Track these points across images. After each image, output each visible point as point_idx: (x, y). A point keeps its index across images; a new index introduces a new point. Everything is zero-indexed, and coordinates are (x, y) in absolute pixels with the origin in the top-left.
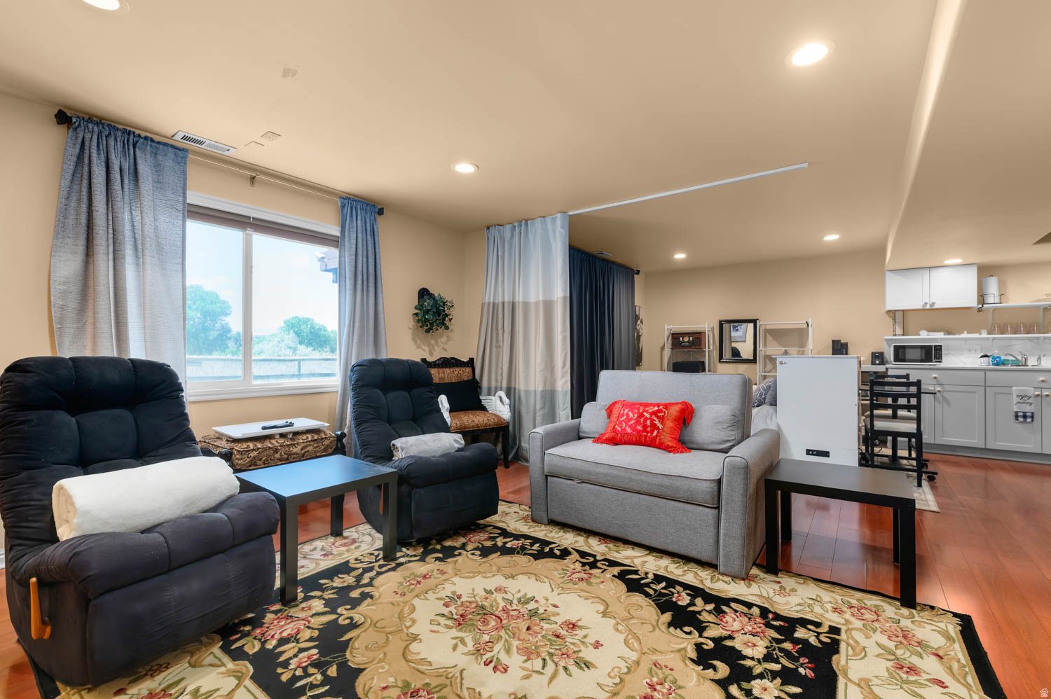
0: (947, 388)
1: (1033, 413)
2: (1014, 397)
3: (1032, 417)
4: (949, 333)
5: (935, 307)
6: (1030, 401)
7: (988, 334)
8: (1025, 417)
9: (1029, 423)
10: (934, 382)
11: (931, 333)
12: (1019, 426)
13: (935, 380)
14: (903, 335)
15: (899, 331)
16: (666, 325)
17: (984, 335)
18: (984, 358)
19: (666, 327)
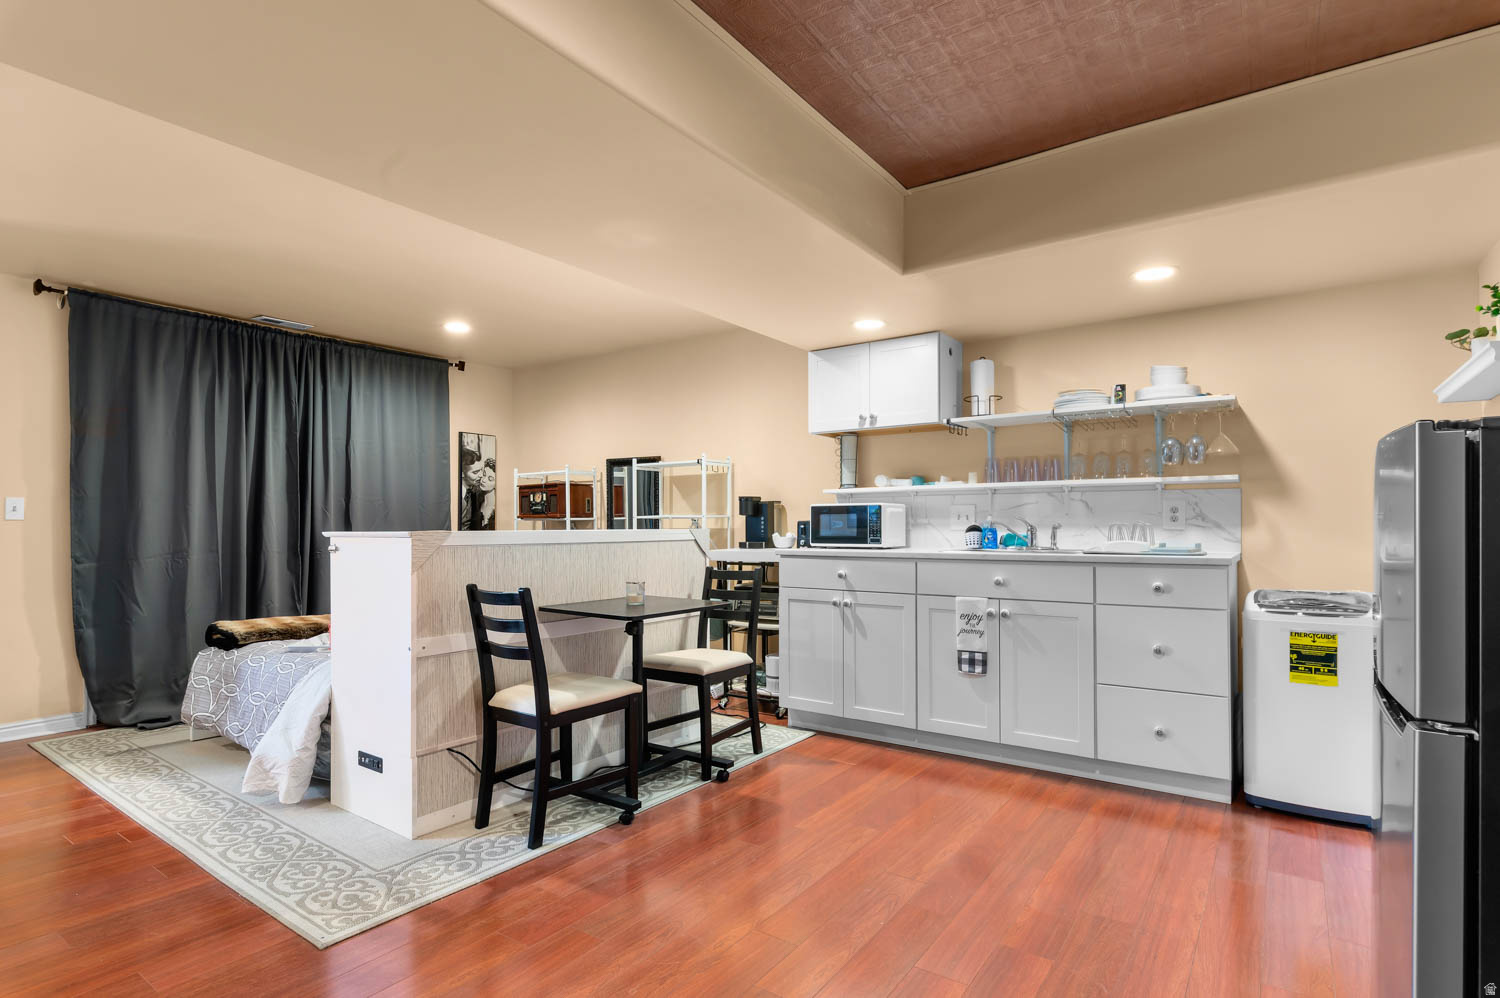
0: (862, 598)
1: (985, 654)
2: (958, 616)
3: (984, 663)
4: (924, 480)
5: (880, 424)
6: (980, 627)
7: (979, 482)
8: (972, 662)
9: (979, 675)
10: (842, 584)
11: (894, 481)
12: (967, 681)
13: (842, 581)
14: (856, 486)
15: (848, 478)
16: (516, 470)
17: (973, 484)
18: (972, 533)
19: (516, 474)
